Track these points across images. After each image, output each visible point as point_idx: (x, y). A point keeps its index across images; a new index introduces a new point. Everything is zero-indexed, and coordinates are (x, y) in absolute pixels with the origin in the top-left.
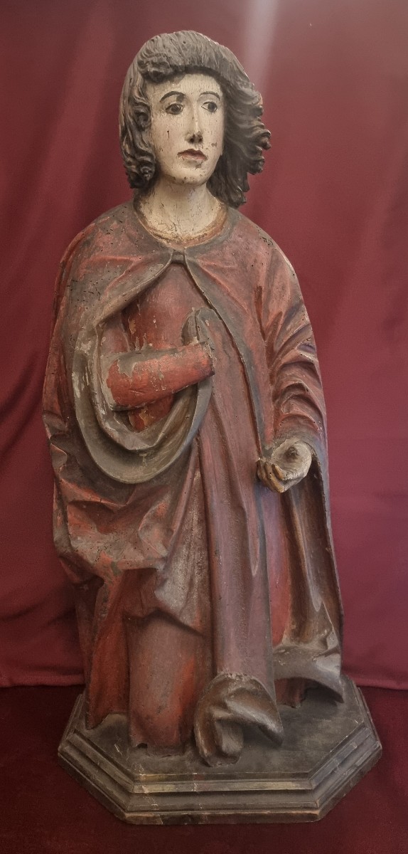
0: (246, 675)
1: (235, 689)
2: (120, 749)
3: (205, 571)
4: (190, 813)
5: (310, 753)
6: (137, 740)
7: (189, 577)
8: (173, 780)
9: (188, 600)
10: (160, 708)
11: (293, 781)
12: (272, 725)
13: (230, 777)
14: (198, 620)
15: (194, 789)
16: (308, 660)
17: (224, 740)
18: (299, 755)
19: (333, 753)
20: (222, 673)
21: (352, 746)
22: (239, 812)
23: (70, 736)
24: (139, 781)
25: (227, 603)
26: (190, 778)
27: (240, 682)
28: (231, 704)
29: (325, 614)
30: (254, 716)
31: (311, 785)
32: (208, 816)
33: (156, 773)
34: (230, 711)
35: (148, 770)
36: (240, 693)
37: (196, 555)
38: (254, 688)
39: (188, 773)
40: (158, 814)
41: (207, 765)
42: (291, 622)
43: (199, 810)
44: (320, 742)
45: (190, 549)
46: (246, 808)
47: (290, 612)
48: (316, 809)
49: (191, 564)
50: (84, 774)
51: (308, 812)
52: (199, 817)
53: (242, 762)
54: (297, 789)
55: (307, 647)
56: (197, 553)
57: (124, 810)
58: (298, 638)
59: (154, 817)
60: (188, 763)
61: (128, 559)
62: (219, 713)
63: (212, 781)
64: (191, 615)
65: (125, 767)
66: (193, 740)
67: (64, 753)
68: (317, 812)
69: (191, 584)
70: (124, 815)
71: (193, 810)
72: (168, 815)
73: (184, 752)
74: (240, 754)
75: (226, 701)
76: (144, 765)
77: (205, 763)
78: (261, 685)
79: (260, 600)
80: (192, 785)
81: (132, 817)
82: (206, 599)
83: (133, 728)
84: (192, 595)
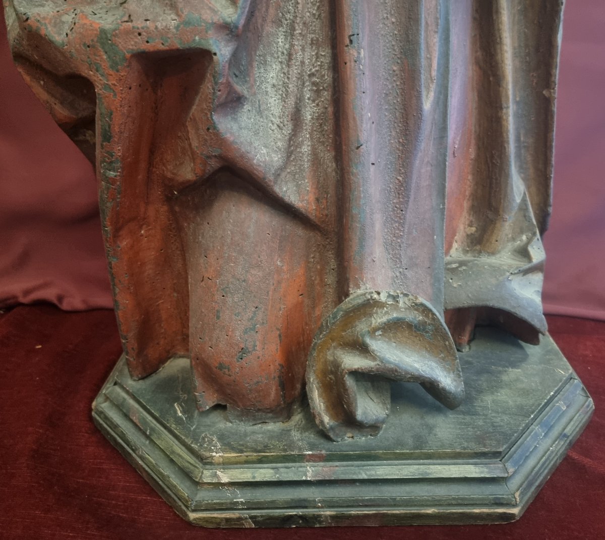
0: (406, 295)
1: (384, 319)
2: (184, 412)
3: (326, 95)
4: (300, 512)
5: (498, 420)
6: (208, 399)
7: (291, 101)
8: (271, 462)
9: (292, 153)
10: (243, 350)
11: (475, 464)
12: (447, 380)
13: (368, 456)
14: (311, 197)
15: (306, 476)
16: (501, 278)
17: (358, 402)
18: (481, 423)
19: (535, 419)
20: (359, 292)
21: (559, 407)
22: (384, 510)
23: (108, 388)
24: (211, 464)
25: (372, 160)
26: (301, 458)
27: (396, 307)
28: (378, 345)
29: (527, 209)
30: (416, 365)
31: (506, 470)
32: (332, 517)
33: (241, 451)
34: (374, 358)
35: (228, 446)
36: (394, 328)
37: (307, 55)
38: (421, 318)
39: (295, 452)
40: (246, 514)
41: (328, 438)
42: (467, 223)
43: (315, 507)
44: (511, 403)
45: (292, 35)
46: (395, 503)
47: (466, 205)
48: (515, 506)
49: (295, 71)
50: (128, 445)
51: (500, 510)
52: (316, 518)
53: (387, 434)
54: (483, 475)
55: (493, 260)
56: (308, 50)
57: (187, 507)
58: (478, 247)
59: (239, 519)
60: (296, 435)
61: (139, 23)
62: (352, 361)
63: (337, 463)
64: (298, 186)
65: (188, 441)
66: (304, 400)
67: (101, 413)
68: (515, 511)
69: (296, 118)
70: (186, 515)
71: (306, 507)
72: (262, 516)
73: (289, 417)
74: (383, 422)
75: (368, 340)
76: (221, 438)
77: (324, 434)
78: (433, 314)
79: (429, 168)
80: (303, 469)
81: (200, 519)
82: (327, 156)
83: (198, 382)
84: (300, 145)
